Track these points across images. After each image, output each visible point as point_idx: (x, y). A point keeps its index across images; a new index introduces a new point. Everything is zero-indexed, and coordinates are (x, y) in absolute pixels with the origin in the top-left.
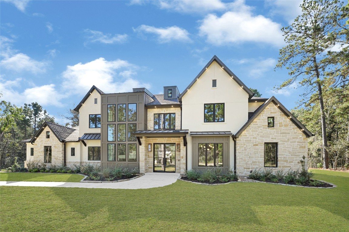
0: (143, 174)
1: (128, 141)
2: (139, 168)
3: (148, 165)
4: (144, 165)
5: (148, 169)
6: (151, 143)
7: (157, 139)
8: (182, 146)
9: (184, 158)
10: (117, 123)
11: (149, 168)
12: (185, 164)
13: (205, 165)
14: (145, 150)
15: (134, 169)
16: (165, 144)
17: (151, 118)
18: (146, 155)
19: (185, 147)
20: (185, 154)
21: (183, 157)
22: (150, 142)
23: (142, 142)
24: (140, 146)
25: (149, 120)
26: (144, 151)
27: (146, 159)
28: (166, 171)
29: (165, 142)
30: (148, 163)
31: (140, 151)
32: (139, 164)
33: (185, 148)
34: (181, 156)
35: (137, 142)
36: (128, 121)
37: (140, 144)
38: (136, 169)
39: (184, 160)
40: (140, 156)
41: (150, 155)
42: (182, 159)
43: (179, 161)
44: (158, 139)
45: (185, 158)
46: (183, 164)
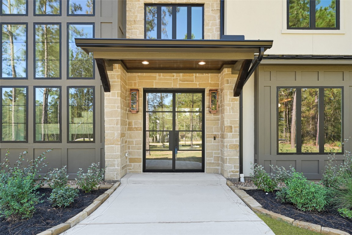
0: (115, 182)
1: (68, 78)
2: (102, 166)
3: (130, 153)
4: (119, 153)
5: (128, 163)
6: (137, 87)
7: (155, 78)
8: (229, 97)
9: (235, 131)
10: (31, 19)
11: (132, 160)
12: (238, 150)
13: (294, 150)
14: (121, 108)
15: (86, 172)
16: (174, 91)
17: (136, 17)
18: (123, 123)
19: (238, 98)
20: (238, 119)
21: (231, 127)
22: (135, 83)
23: (111, 80)
24: (106, 93)
25: (130, 21)
26: (119, 110)
27: (123, 135)
28: (177, 167)
29: (178, 86)
30: (129, 147)
31: (106, 110)
32: (102, 150)
33: (238, 102)
34: (227, 123)
35: (97, 82)
36: (68, 15)
37: (107, 87)
38: (94, 170)
39: (233, 137)
40: (106, 125)
41: (135, 124)
42: (229, 134)
43: (215, 138)
44: (158, 77)
45: (238, 129)
46: (232, 147)
